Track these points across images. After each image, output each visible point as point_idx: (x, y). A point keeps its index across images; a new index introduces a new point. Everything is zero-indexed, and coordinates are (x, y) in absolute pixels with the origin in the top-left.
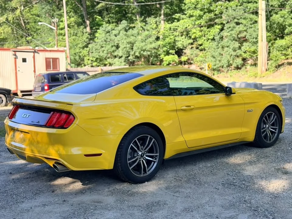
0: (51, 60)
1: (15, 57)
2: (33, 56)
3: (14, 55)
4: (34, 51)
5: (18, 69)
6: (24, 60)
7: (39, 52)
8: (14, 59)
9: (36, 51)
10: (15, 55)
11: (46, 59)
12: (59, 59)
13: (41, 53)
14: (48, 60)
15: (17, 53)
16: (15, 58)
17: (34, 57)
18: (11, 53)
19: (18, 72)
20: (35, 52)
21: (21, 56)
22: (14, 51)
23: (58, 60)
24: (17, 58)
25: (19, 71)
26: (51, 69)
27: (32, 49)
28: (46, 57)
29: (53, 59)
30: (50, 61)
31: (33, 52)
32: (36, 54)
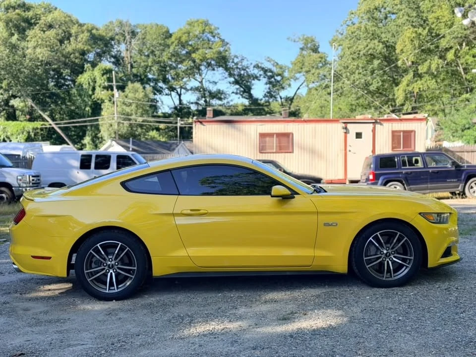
0: (402, 134)
1: (345, 131)
2: (372, 128)
3: (343, 128)
4: (374, 121)
5: (348, 148)
6: (359, 135)
7: (382, 123)
8: (344, 134)
9: (378, 121)
10: (346, 128)
11: (393, 132)
12: (415, 132)
13: (386, 124)
14: (396, 134)
15: (349, 126)
16: (346, 133)
17: (374, 131)
18: (339, 126)
19: (348, 152)
20: (376, 122)
21: (353, 129)
22: (345, 123)
23: (413, 134)
24: (349, 133)
25: (350, 151)
26: (400, 148)
27: (372, 119)
28: (394, 129)
29: (404, 132)
30: (400, 136)
31: (373, 123)
32: (378, 126)
